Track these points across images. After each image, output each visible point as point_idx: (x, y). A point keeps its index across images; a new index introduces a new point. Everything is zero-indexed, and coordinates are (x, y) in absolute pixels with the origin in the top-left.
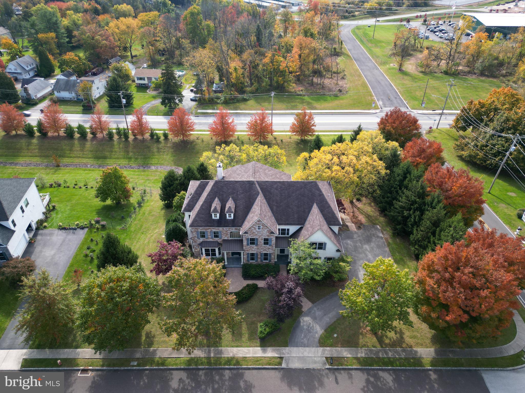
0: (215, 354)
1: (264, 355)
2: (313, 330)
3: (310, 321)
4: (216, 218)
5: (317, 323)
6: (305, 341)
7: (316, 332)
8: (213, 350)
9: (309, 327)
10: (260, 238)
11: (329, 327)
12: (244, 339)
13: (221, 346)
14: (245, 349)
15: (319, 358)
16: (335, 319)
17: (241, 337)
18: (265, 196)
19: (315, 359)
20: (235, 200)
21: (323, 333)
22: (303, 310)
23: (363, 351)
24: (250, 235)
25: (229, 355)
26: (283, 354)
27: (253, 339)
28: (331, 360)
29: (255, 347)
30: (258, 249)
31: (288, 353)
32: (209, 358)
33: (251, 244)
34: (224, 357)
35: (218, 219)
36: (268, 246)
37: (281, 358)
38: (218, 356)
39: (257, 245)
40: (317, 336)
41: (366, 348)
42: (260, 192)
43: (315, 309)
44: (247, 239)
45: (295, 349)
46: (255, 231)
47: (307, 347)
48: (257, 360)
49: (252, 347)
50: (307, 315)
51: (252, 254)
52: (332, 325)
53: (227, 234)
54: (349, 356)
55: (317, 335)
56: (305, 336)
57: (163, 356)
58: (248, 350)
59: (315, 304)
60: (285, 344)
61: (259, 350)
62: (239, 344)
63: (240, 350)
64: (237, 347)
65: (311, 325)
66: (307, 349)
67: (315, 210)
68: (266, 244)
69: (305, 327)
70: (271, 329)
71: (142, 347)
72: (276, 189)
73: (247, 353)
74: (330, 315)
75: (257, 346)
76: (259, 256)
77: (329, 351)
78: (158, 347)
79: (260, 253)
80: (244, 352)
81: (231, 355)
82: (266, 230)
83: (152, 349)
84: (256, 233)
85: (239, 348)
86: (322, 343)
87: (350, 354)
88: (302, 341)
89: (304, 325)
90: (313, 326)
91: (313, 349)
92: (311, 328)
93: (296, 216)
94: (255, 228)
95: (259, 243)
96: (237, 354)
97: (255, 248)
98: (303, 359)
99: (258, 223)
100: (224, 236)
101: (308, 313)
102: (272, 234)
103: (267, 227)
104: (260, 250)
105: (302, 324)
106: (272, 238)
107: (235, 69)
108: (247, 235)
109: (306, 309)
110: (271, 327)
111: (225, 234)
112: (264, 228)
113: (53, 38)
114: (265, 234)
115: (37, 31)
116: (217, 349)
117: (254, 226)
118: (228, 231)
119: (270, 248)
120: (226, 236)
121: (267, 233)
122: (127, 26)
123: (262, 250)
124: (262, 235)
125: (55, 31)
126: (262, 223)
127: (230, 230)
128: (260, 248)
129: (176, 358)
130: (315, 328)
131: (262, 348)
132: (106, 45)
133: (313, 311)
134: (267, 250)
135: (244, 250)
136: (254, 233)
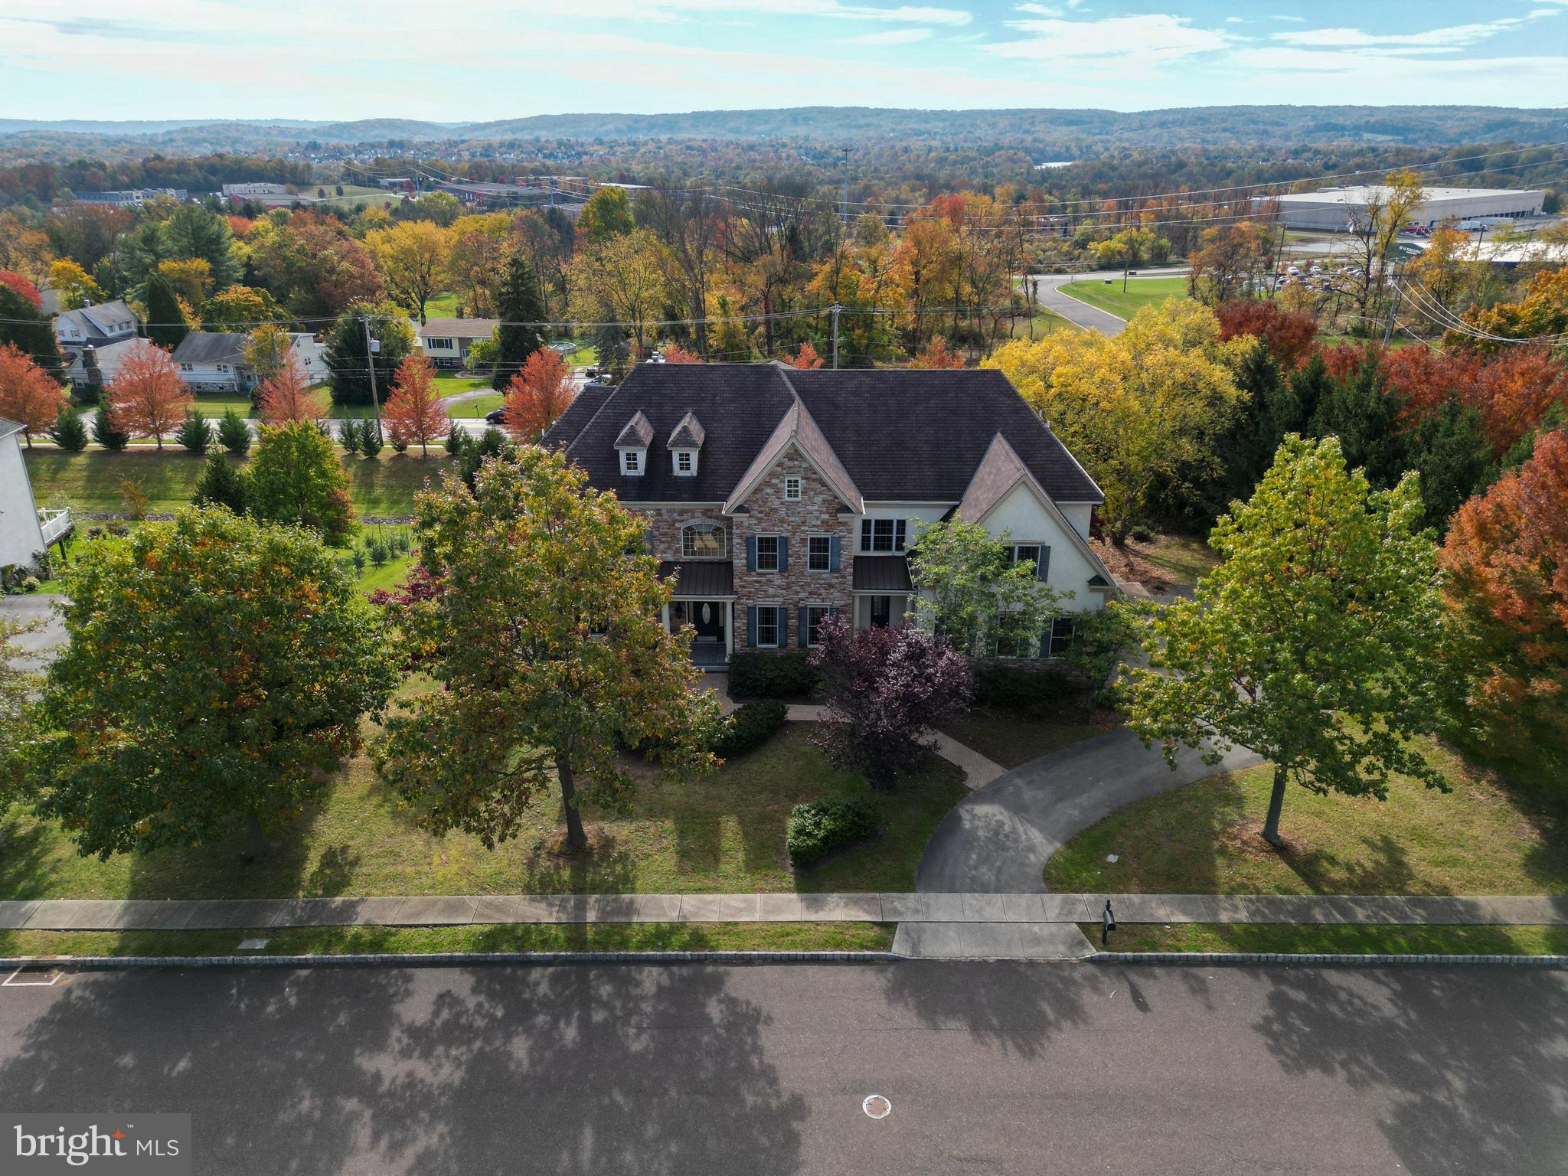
0: (603, 912)
1: (813, 917)
2: (1016, 841)
3: (999, 817)
4: (632, 473)
5: (1030, 821)
6: (986, 874)
7: (1031, 850)
8: (597, 901)
9: (996, 834)
10: (798, 537)
11: (1082, 834)
12: (727, 868)
13: (633, 890)
14: (735, 900)
15: (1053, 928)
16: (1105, 812)
17: (717, 861)
19: (1036, 928)
20: (705, 420)
21: (1057, 851)
22: (970, 784)
23: (1241, 904)
24: (760, 520)
25: (665, 915)
26: (896, 912)
27: (768, 867)
28: (1105, 932)
29: (774, 890)
30: (788, 587)
31: (916, 911)
32: (576, 926)
33: (761, 567)
34: (642, 924)
35: (639, 478)
36: (825, 574)
37: (889, 927)
38: (616, 920)
39: (784, 569)
40: (1037, 859)
41: (1253, 897)
42: (797, 398)
43: (1018, 781)
44: (749, 541)
45: (945, 898)
46: (777, 503)
47: (996, 892)
48: (784, 932)
49: (762, 891)
50: (983, 797)
51: (768, 614)
52: (1093, 828)
53: (673, 537)
54: (1182, 919)
55: (1032, 857)
56: (984, 860)
57: (381, 922)
58: (745, 901)
59: (1017, 769)
60: (906, 884)
61: (790, 901)
62: (712, 884)
63: (710, 903)
64: (700, 891)
65: (1007, 828)
66: (998, 899)
67: (1000, 452)
68: (819, 567)
69: (981, 833)
70: (841, 823)
71: (301, 893)
73: (741, 910)
74: (1084, 800)
75: (781, 890)
76: (793, 622)
77: (1087, 906)
78: (367, 894)
79: (796, 604)
80: (728, 906)
81: (673, 916)
82: (818, 499)
83: (339, 900)
84: (783, 512)
85: (708, 897)
86: (1059, 880)
87: (1184, 912)
88: (974, 873)
89: (975, 828)
90: (1014, 829)
91: (1025, 899)
92: (1006, 836)
93: (929, 472)
94: (778, 491)
95: (791, 561)
96: (696, 914)
97: (778, 582)
98: (980, 928)
99: (791, 464)
100: (662, 547)
101: (992, 793)
102: (843, 517)
103: (824, 484)
104: (797, 593)
105: (967, 825)
106: (840, 538)
107: (723, 304)
108: (746, 524)
109: (982, 783)
110: (843, 817)
111: (665, 534)
112: (813, 490)
113: (202, 273)
114: (817, 518)
115: (159, 257)
116: (615, 900)
117: (774, 481)
118: (676, 521)
119: (834, 581)
120: (669, 548)
121: (821, 512)
122: (417, 238)
123: (803, 595)
124: (804, 522)
125: (211, 260)
126: (804, 465)
127: (685, 516)
128: (796, 584)
129: (435, 926)
130: (1023, 837)
131: (804, 895)
132: (351, 276)
133: (1011, 789)
134: (822, 591)
135: (736, 593)
136: (774, 510)
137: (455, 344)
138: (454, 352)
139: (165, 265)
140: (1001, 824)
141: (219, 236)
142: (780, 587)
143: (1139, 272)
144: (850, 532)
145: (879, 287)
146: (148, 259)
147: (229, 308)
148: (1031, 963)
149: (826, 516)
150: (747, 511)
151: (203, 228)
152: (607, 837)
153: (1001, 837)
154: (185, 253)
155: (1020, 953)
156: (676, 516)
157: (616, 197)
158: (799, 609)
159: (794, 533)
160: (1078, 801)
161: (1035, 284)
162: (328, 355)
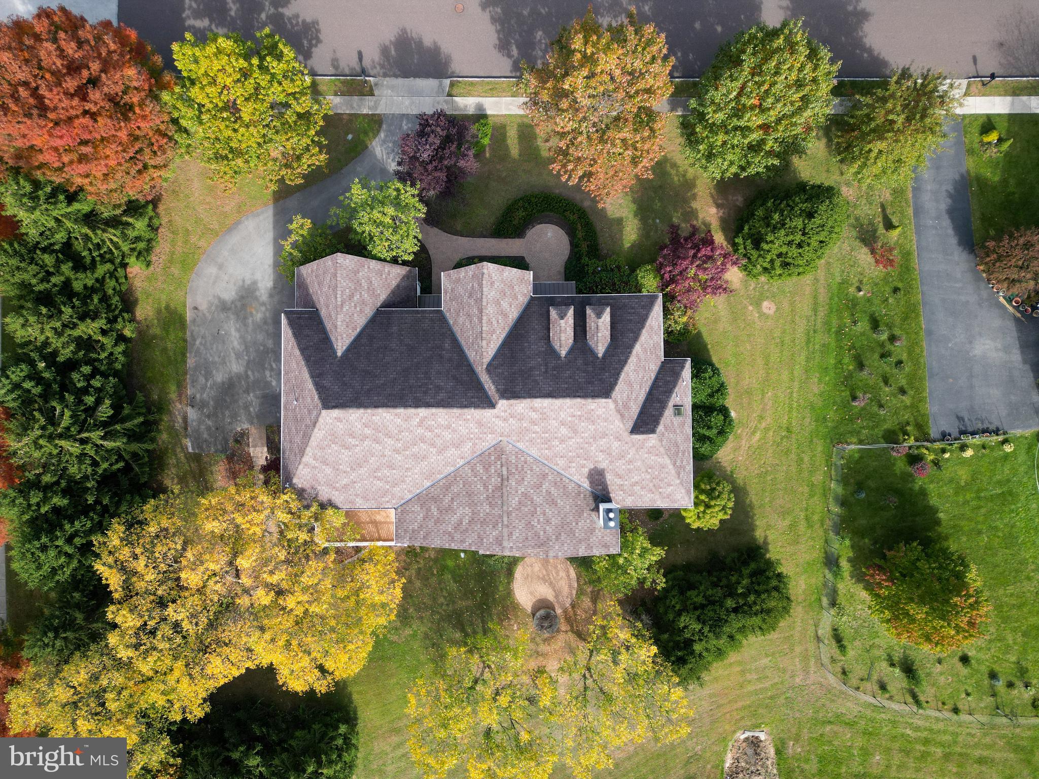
1: (480, 99)
2: (389, 148)
7: (383, 142)
11: (360, 154)
12: (514, 128)
14: (514, 109)
15: (385, 93)
19: (391, 93)
20: (552, 352)
21: (371, 142)
26: (446, 102)
28: (364, 91)
29: (498, 116)
31: (438, 103)
37: (450, 95)
40: (382, 135)
47: (404, 115)
48: (493, 91)
49: (502, 116)
54: (332, 98)
61: (490, 109)
65: (392, 155)
66: (404, 111)
67: (341, 343)
73: (511, 104)
75: (494, 116)
77: (365, 107)
80: (516, 107)
86: (376, 122)
87: (329, 102)
90: (387, 154)
91: (393, 110)
92: (393, 151)
98: (412, 93)
130: (384, 151)
131: (484, 113)
148: (396, 76)
155: (400, 81)
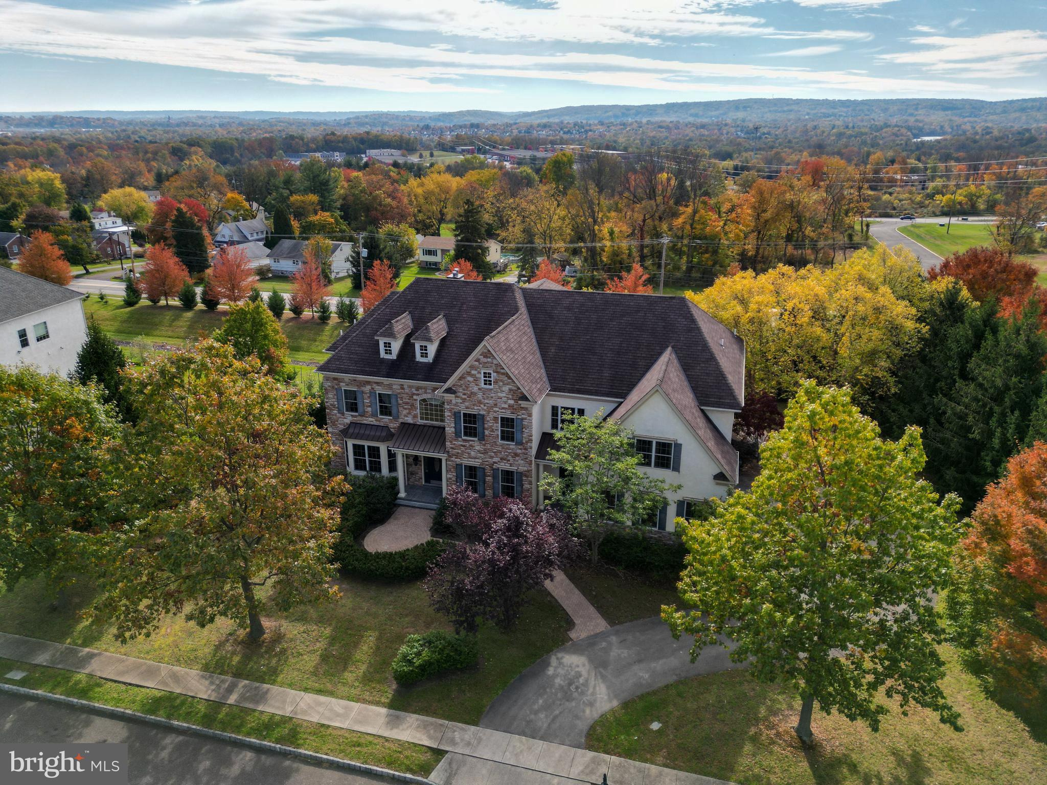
0: (243, 697)
1: (387, 733)
2: (583, 693)
3: (581, 669)
4: (388, 357)
5: (603, 677)
6: (542, 720)
7: (591, 704)
8: (245, 686)
9: (570, 684)
10: (492, 415)
11: (641, 697)
12: (349, 676)
13: (273, 682)
14: (337, 704)
16: (672, 679)
17: (345, 668)
18: (534, 322)
19: (556, 781)
20: (450, 322)
21: (613, 711)
22: (573, 635)
24: (464, 400)
25: (283, 708)
26: (452, 742)
27: (379, 682)
29: (371, 703)
30: (485, 452)
31: (468, 744)
32: (216, 706)
33: (466, 434)
34: (262, 712)
35: (393, 361)
36: (512, 445)
37: (439, 754)
38: (247, 705)
39: (482, 438)
40: (591, 714)
42: (523, 309)
43: (614, 639)
44: (456, 415)
45: (498, 736)
46: (475, 389)
47: (542, 739)
48: (357, 741)
49: (363, 701)
50: (578, 648)
51: (472, 471)
52: (654, 693)
53: (412, 405)
55: (588, 711)
56: (547, 707)
57: (99, 674)
58: (346, 708)
59: (617, 627)
60: (473, 717)
61: (379, 714)
62: (329, 686)
63: (319, 704)
64: (320, 692)
65: (581, 680)
66: (540, 746)
67: (667, 362)
68: (508, 440)
69: (558, 681)
70: (436, 656)
71: (69, 641)
72: (569, 309)
73: (338, 715)
74: (659, 665)
75: (378, 703)
76: (489, 479)
77: (613, 769)
78: (106, 650)
79: (491, 466)
80: (331, 710)
81: (287, 711)
82: (506, 388)
83: (87, 650)
84: (480, 396)
85: (322, 698)
86: (599, 738)
88: (532, 717)
89: (555, 676)
90: (586, 684)
91: (560, 751)
92: (577, 688)
93: (607, 374)
94: (476, 380)
95: (487, 432)
96: (304, 712)
97: (478, 448)
98: (512, 772)
99: (485, 360)
100: (405, 412)
101: (587, 646)
102: (523, 404)
103: (510, 378)
104: (492, 457)
105: (551, 671)
106: (522, 419)
107: (611, 233)
108: (454, 402)
109: (583, 635)
110: (442, 650)
111: (407, 403)
112: (501, 381)
113: (313, 203)
114: (505, 403)
115: (292, 193)
116: (256, 688)
117: (473, 372)
118: (414, 394)
119: (519, 451)
120: (409, 413)
121: (508, 399)
122: (439, 185)
123: (495, 459)
124: (496, 405)
125: (322, 196)
126: (495, 362)
127: (420, 391)
128: (491, 450)
129: (130, 684)
130: (591, 690)
131: (392, 711)
132: (392, 207)
133: (604, 644)
134: (510, 458)
135: (448, 452)
136: (473, 394)
137: (439, 253)
138: (437, 259)
139: (295, 198)
140: (579, 675)
141: (328, 181)
142: (479, 451)
143: (970, 218)
144: (530, 415)
145: (725, 224)
146: (286, 193)
147: (314, 225)
149: (512, 402)
150: (454, 392)
151: (318, 176)
152: (280, 634)
153: (573, 688)
154: (306, 191)
156: (414, 391)
157: (565, 159)
158: (493, 470)
159: (489, 412)
160: (653, 665)
161: (868, 226)
162: (352, 257)
